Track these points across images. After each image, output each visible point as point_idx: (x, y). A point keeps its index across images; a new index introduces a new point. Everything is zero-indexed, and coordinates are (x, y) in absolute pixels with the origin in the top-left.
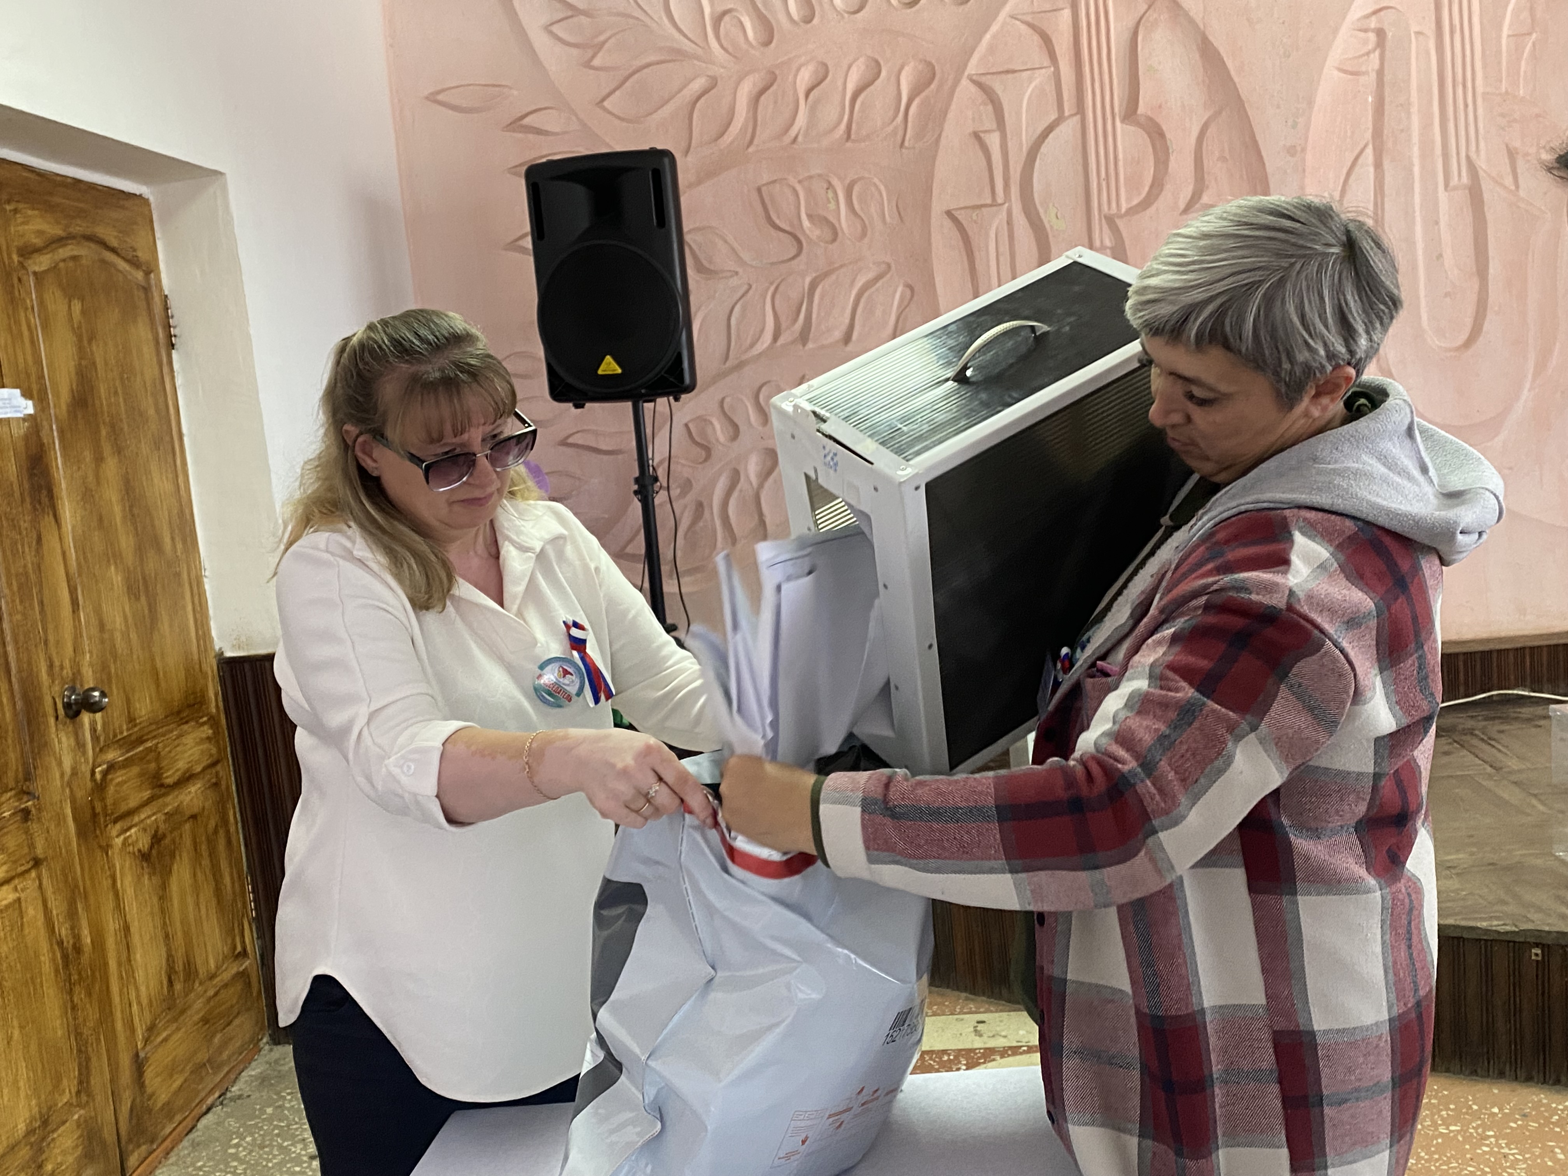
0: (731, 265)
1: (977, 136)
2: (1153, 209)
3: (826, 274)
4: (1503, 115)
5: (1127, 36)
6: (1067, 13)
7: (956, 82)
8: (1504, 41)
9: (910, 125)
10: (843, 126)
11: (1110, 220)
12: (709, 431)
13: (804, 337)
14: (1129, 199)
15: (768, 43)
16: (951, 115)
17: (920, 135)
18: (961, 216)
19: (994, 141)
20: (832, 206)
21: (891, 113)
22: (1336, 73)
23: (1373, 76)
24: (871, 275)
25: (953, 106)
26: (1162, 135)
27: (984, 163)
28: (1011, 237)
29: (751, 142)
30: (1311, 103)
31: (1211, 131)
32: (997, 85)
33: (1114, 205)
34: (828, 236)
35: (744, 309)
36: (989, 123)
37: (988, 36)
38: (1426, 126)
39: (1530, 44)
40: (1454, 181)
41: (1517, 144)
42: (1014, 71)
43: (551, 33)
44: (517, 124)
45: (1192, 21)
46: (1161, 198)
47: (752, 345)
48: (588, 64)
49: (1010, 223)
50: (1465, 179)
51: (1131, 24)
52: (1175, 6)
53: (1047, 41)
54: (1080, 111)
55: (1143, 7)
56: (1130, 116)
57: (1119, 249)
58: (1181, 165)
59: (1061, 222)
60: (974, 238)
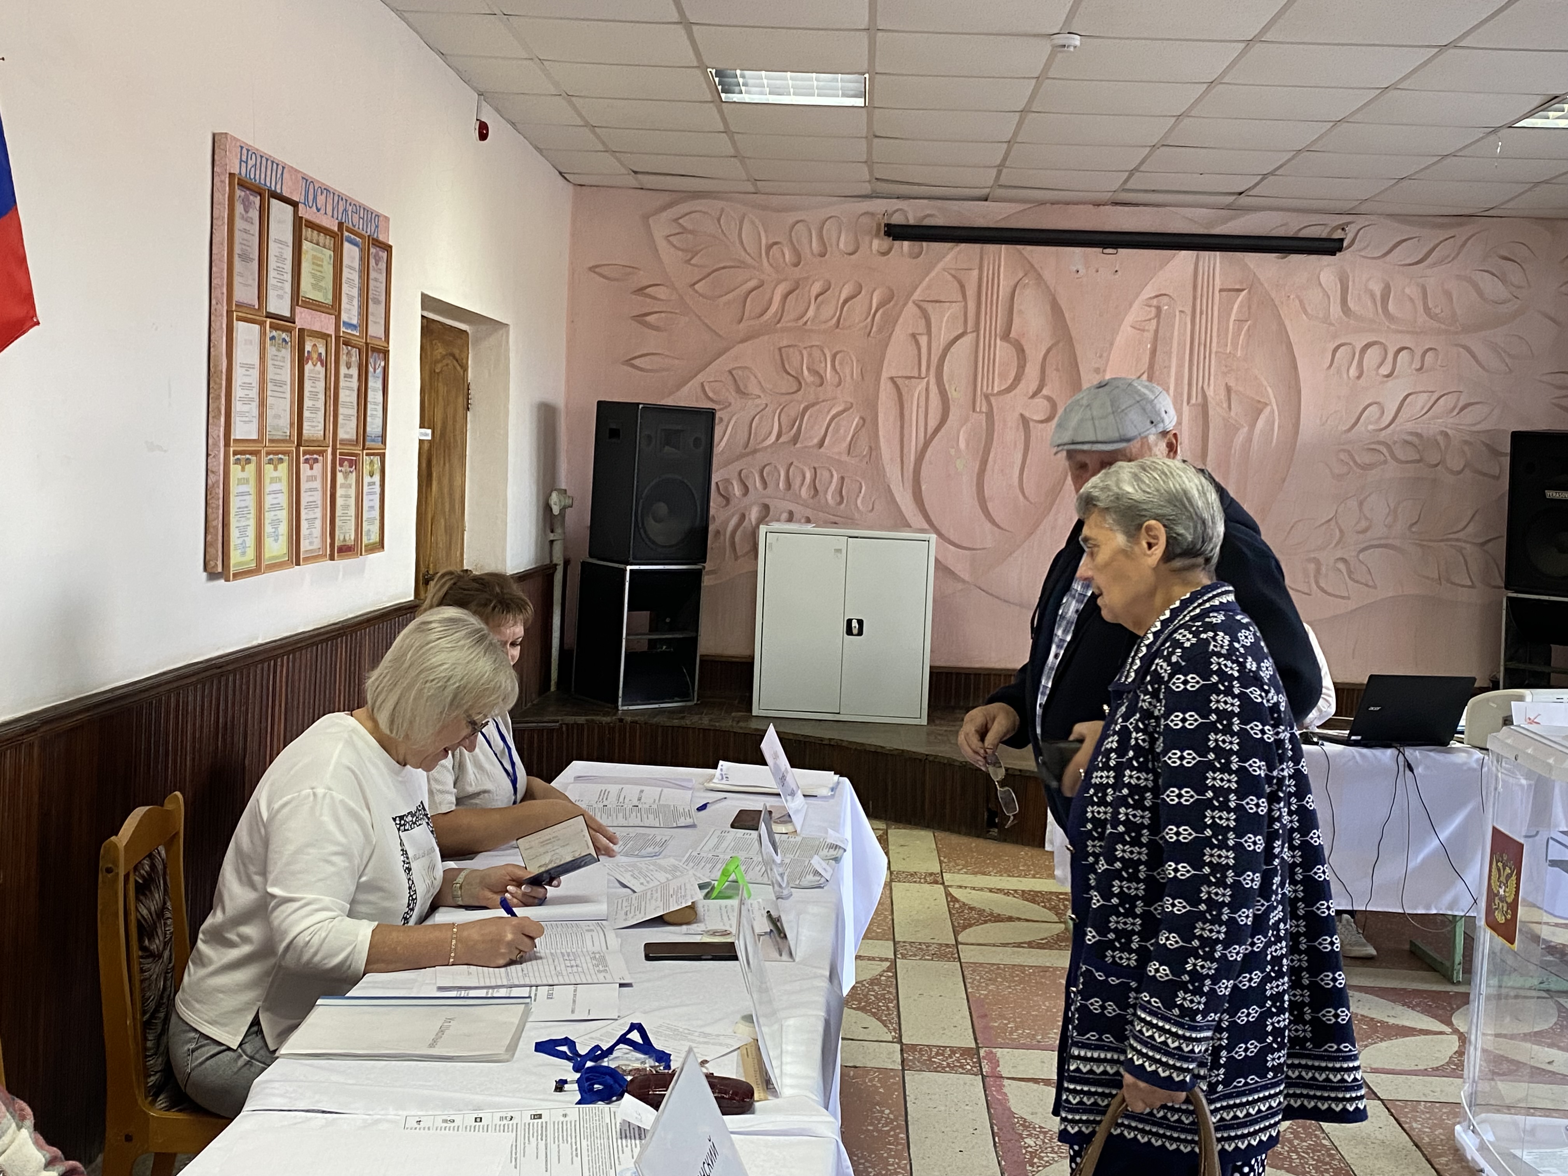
0: (757, 392)
1: (914, 336)
2: (1012, 394)
3: (813, 405)
5: (1009, 290)
6: (975, 273)
7: (906, 303)
8: (1231, 323)
9: (875, 324)
10: (835, 319)
11: (987, 397)
12: (730, 489)
13: (795, 440)
14: (1000, 384)
15: (796, 265)
16: (901, 320)
17: (880, 330)
18: (899, 382)
19: (923, 340)
20: (823, 365)
21: (864, 316)
22: (1129, 329)
23: (1152, 332)
24: (840, 408)
25: (902, 317)
26: (1023, 351)
27: (916, 352)
28: (927, 398)
29: (779, 322)
30: (1112, 344)
31: (1054, 351)
32: (929, 307)
33: (990, 388)
34: (818, 381)
35: (761, 418)
36: (922, 328)
37: (927, 279)
38: (1180, 366)
39: (1246, 327)
40: (1193, 401)
41: (1232, 384)
42: (940, 302)
43: (669, 241)
44: (640, 291)
45: (1048, 287)
46: (1019, 387)
47: (764, 440)
48: (688, 262)
49: (927, 389)
50: (1200, 400)
51: (1012, 283)
52: (1039, 277)
53: (962, 287)
54: (977, 330)
55: (1021, 275)
56: (1006, 336)
57: (990, 415)
58: (1032, 371)
59: (957, 394)
60: (905, 396)
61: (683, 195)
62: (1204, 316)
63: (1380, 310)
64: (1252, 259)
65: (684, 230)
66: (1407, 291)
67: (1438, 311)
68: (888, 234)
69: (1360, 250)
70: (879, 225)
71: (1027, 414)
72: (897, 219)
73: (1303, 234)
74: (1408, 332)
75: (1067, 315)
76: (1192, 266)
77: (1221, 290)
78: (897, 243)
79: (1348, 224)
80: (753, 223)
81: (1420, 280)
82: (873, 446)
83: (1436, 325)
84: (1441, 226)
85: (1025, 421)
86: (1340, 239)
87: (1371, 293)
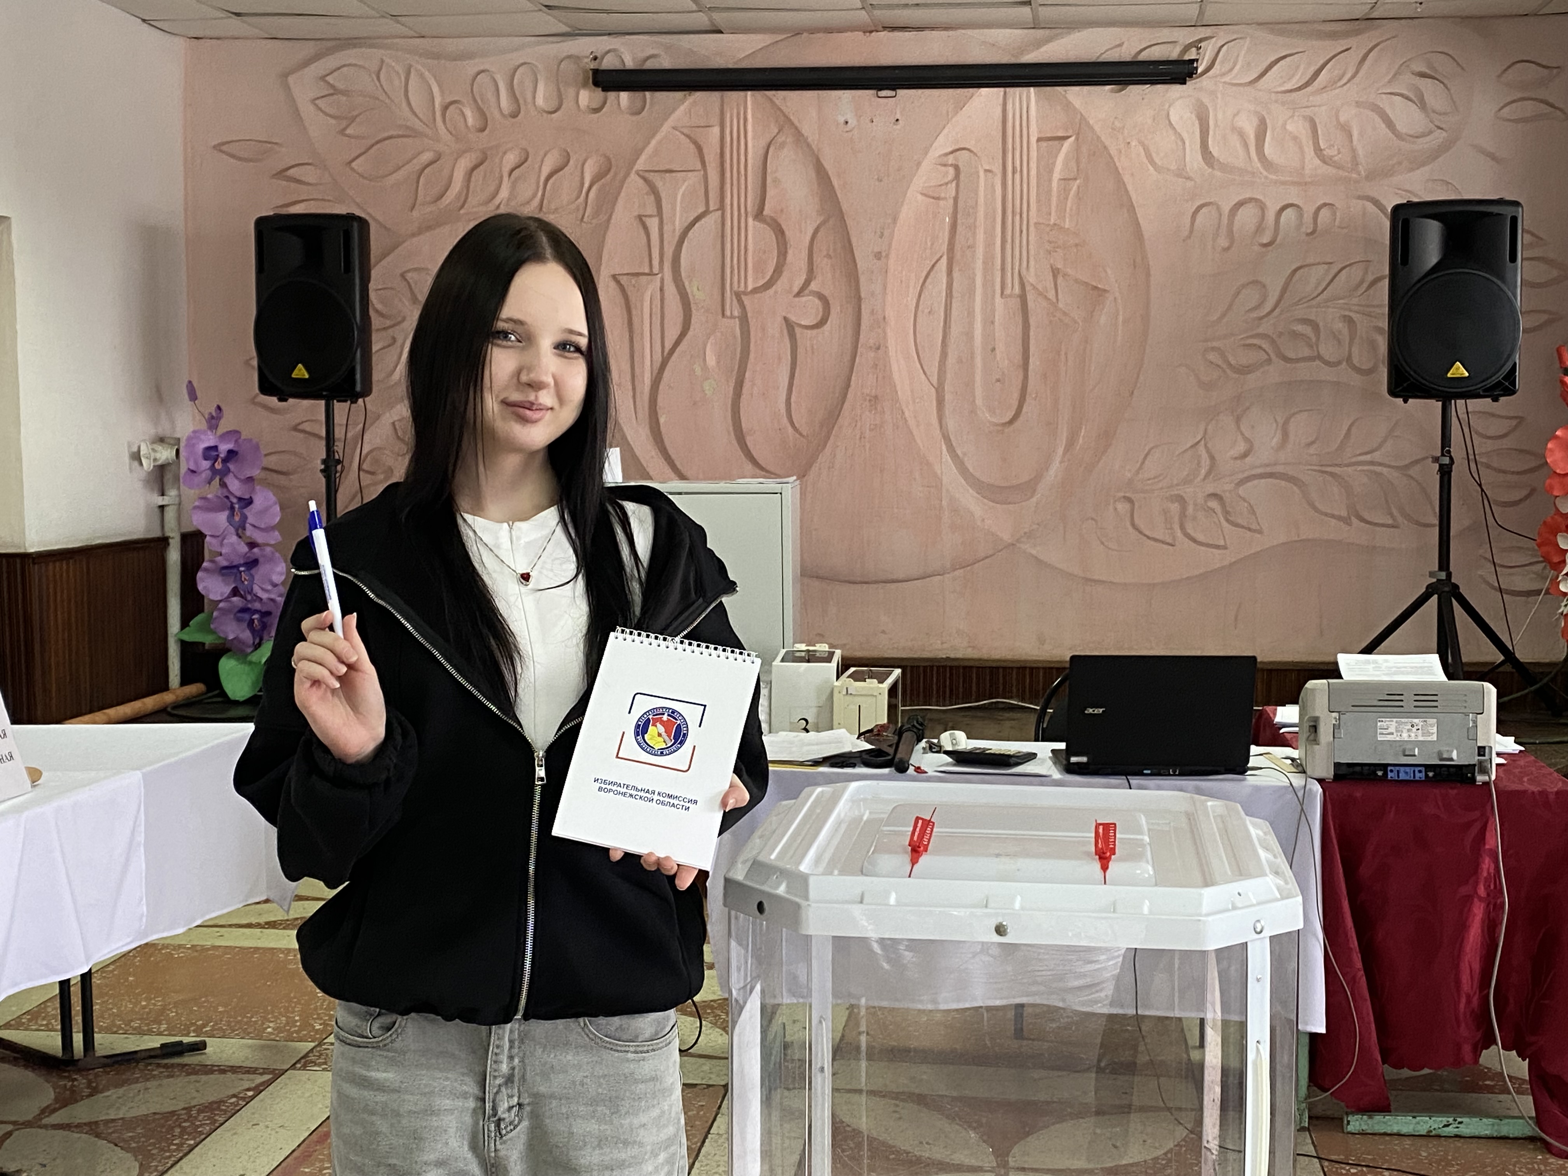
1: (640, 218)
2: (771, 291)
4: (1050, 242)
5: (761, 152)
6: (716, 130)
7: (627, 175)
8: (1055, 184)
9: (589, 204)
10: (535, 201)
11: (738, 295)
14: (756, 279)
15: (482, 130)
16: (622, 198)
17: (596, 213)
18: (624, 280)
19: (653, 224)
21: (575, 193)
22: (920, 197)
23: (951, 202)
25: (623, 194)
26: (782, 232)
27: (644, 240)
28: (663, 300)
29: (462, 207)
30: (895, 220)
31: (822, 233)
32: (658, 181)
33: (742, 284)
36: (651, 209)
37: (653, 142)
38: (989, 245)
39: (1075, 188)
40: (1008, 291)
41: (1059, 265)
42: (671, 171)
43: (316, 105)
44: (281, 174)
45: (809, 146)
46: (779, 282)
48: (342, 132)
49: (662, 289)
50: (1017, 290)
51: (763, 143)
52: (798, 135)
53: (700, 149)
54: (722, 208)
55: (775, 131)
56: (759, 215)
57: (744, 320)
58: (797, 259)
59: (701, 292)
60: (633, 299)
61: (330, 44)
62: (1017, 176)
63: (1254, 156)
64: (1076, 95)
65: (335, 91)
66: (1291, 127)
67: (1333, 152)
68: (596, 84)
69: (1224, 74)
70: (585, 71)
71: (793, 318)
72: (609, 63)
73: (1143, 57)
74: (1294, 183)
75: (835, 182)
76: (999, 110)
77: (1039, 140)
78: (612, 95)
79: (1201, 40)
80: (422, 76)
81: (1308, 112)
83: (1330, 171)
84: (1333, 36)
85: (790, 326)
86: (1192, 61)
87: (1242, 135)
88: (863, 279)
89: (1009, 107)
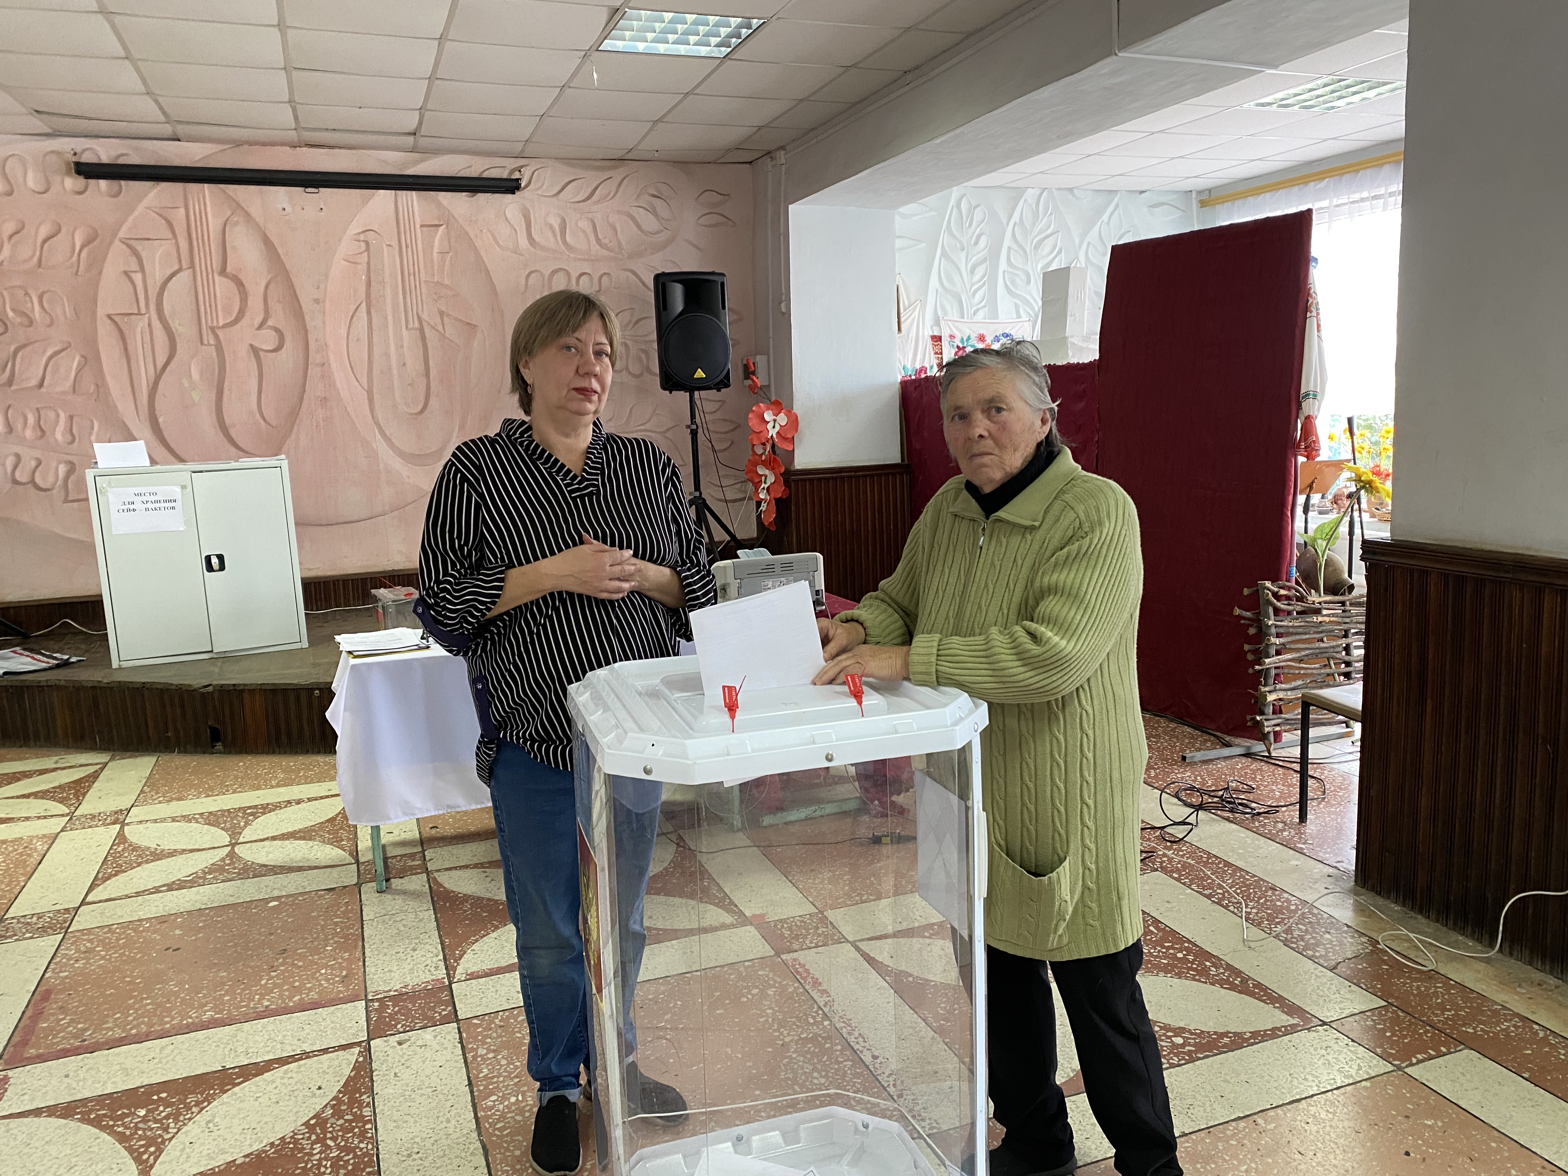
1: (126, 273)
2: (238, 326)
3: (24, 346)
4: (436, 294)
5: (220, 227)
6: (182, 211)
7: (111, 242)
8: (435, 254)
9: (81, 263)
10: (35, 259)
11: (213, 329)
13: (10, 381)
14: (225, 317)
16: (109, 260)
17: (89, 269)
18: (118, 319)
19: (138, 278)
20: (29, 305)
21: (69, 254)
22: (342, 261)
23: (365, 265)
24: (57, 348)
25: (110, 255)
26: (242, 285)
27: (132, 289)
28: (151, 333)
30: (327, 276)
31: (273, 285)
32: (138, 246)
33: (215, 321)
34: (26, 321)
36: (134, 266)
37: (131, 218)
38: (395, 295)
39: (449, 258)
40: (411, 326)
41: (444, 309)
42: (149, 239)
45: (257, 225)
46: (243, 320)
49: (149, 325)
50: (417, 325)
51: (221, 221)
52: (247, 214)
53: (170, 224)
54: (192, 266)
55: (229, 213)
56: (223, 272)
57: (219, 347)
58: (255, 303)
59: (183, 327)
60: (126, 332)
62: (409, 249)
63: (560, 242)
64: (445, 198)
66: (580, 224)
67: (606, 241)
68: (79, 172)
69: (537, 189)
70: (68, 164)
71: (256, 344)
72: (87, 158)
73: (486, 175)
74: (585, 260)
75: (280, 251)
76: (393, 206)
77: (422, 226)
78: (92, 182)
79: (522, 167)
81: (590, 215)
82: (100, 383)
83: (605, 253)
84: (602, 169)
85: (255, 351)
86: (517, 180)
87: (551, 227)
88: (307, 318)
89: (399, 203)
